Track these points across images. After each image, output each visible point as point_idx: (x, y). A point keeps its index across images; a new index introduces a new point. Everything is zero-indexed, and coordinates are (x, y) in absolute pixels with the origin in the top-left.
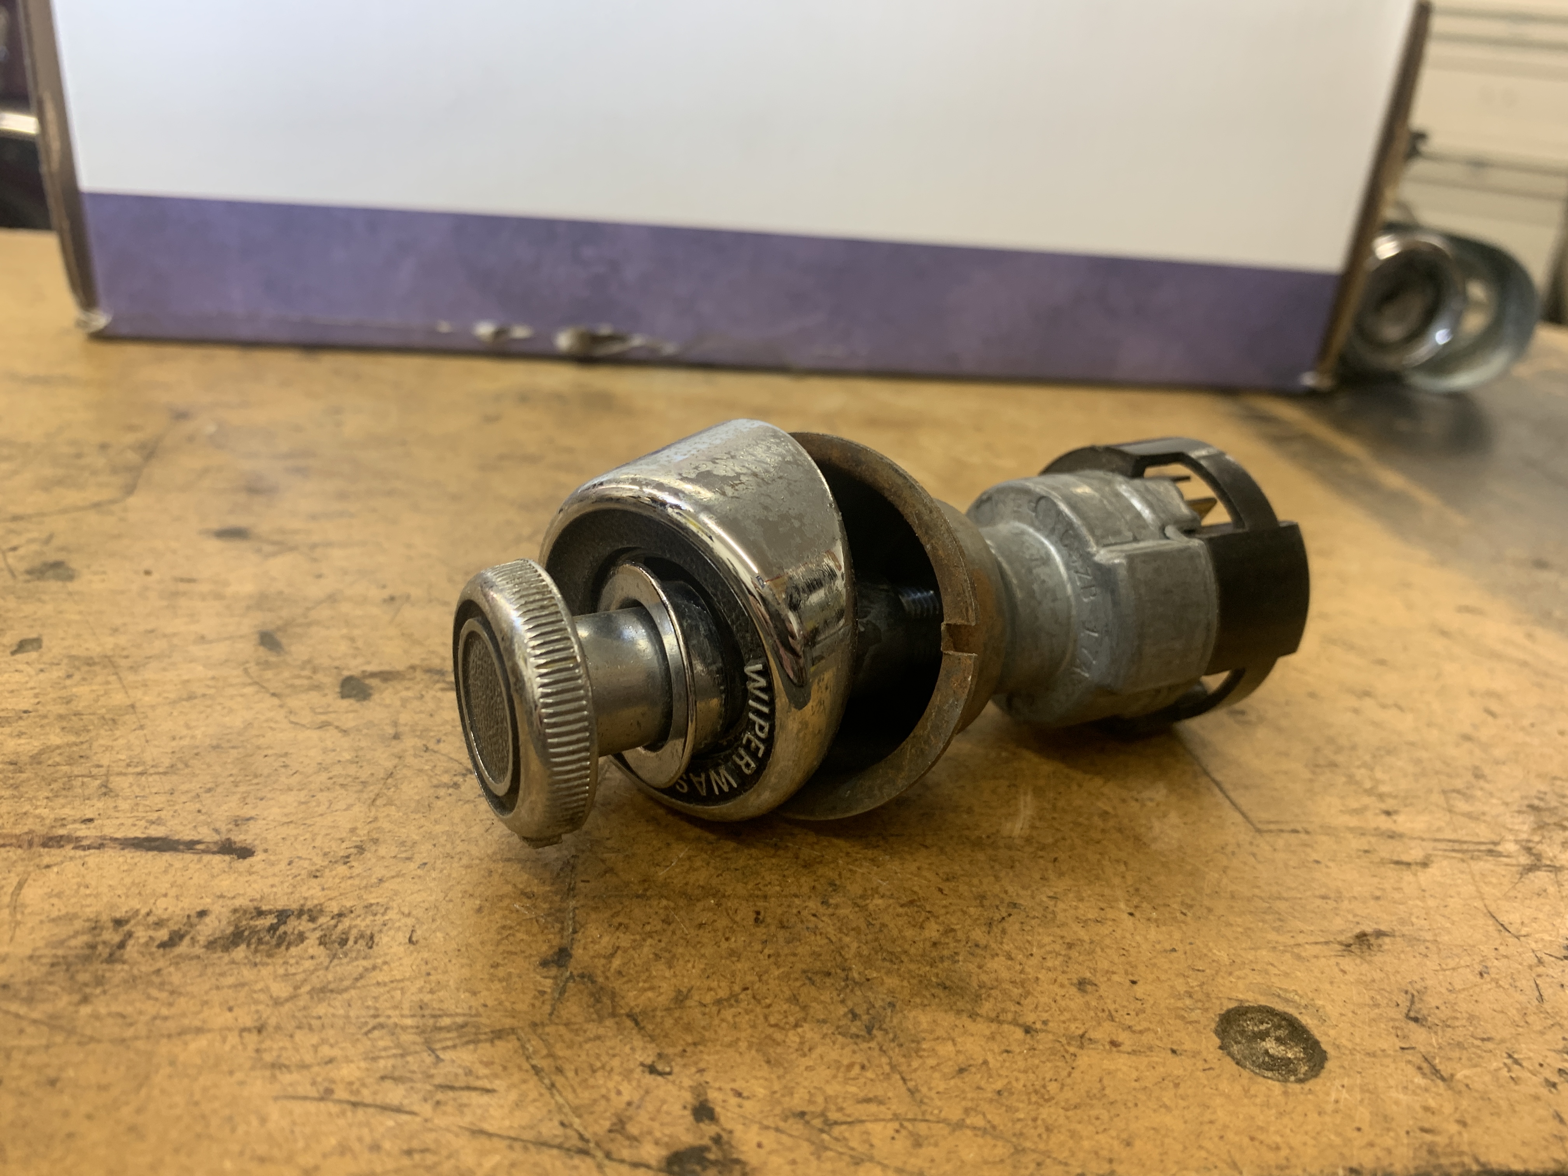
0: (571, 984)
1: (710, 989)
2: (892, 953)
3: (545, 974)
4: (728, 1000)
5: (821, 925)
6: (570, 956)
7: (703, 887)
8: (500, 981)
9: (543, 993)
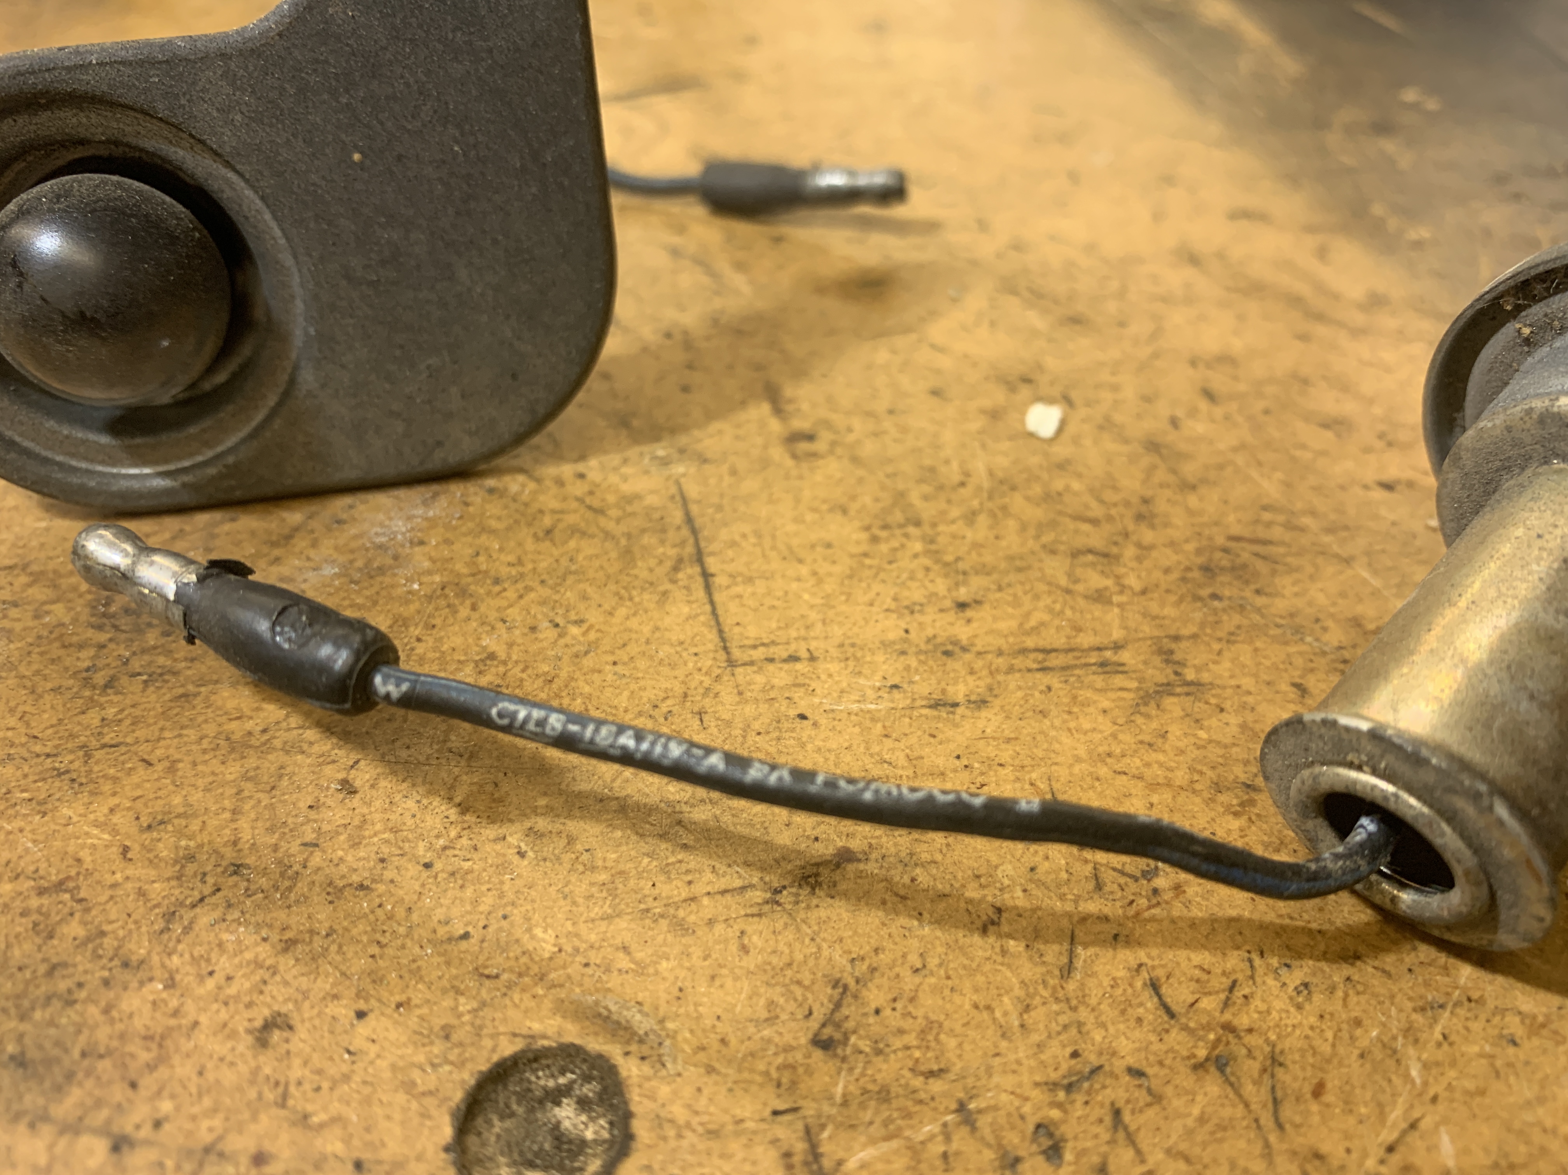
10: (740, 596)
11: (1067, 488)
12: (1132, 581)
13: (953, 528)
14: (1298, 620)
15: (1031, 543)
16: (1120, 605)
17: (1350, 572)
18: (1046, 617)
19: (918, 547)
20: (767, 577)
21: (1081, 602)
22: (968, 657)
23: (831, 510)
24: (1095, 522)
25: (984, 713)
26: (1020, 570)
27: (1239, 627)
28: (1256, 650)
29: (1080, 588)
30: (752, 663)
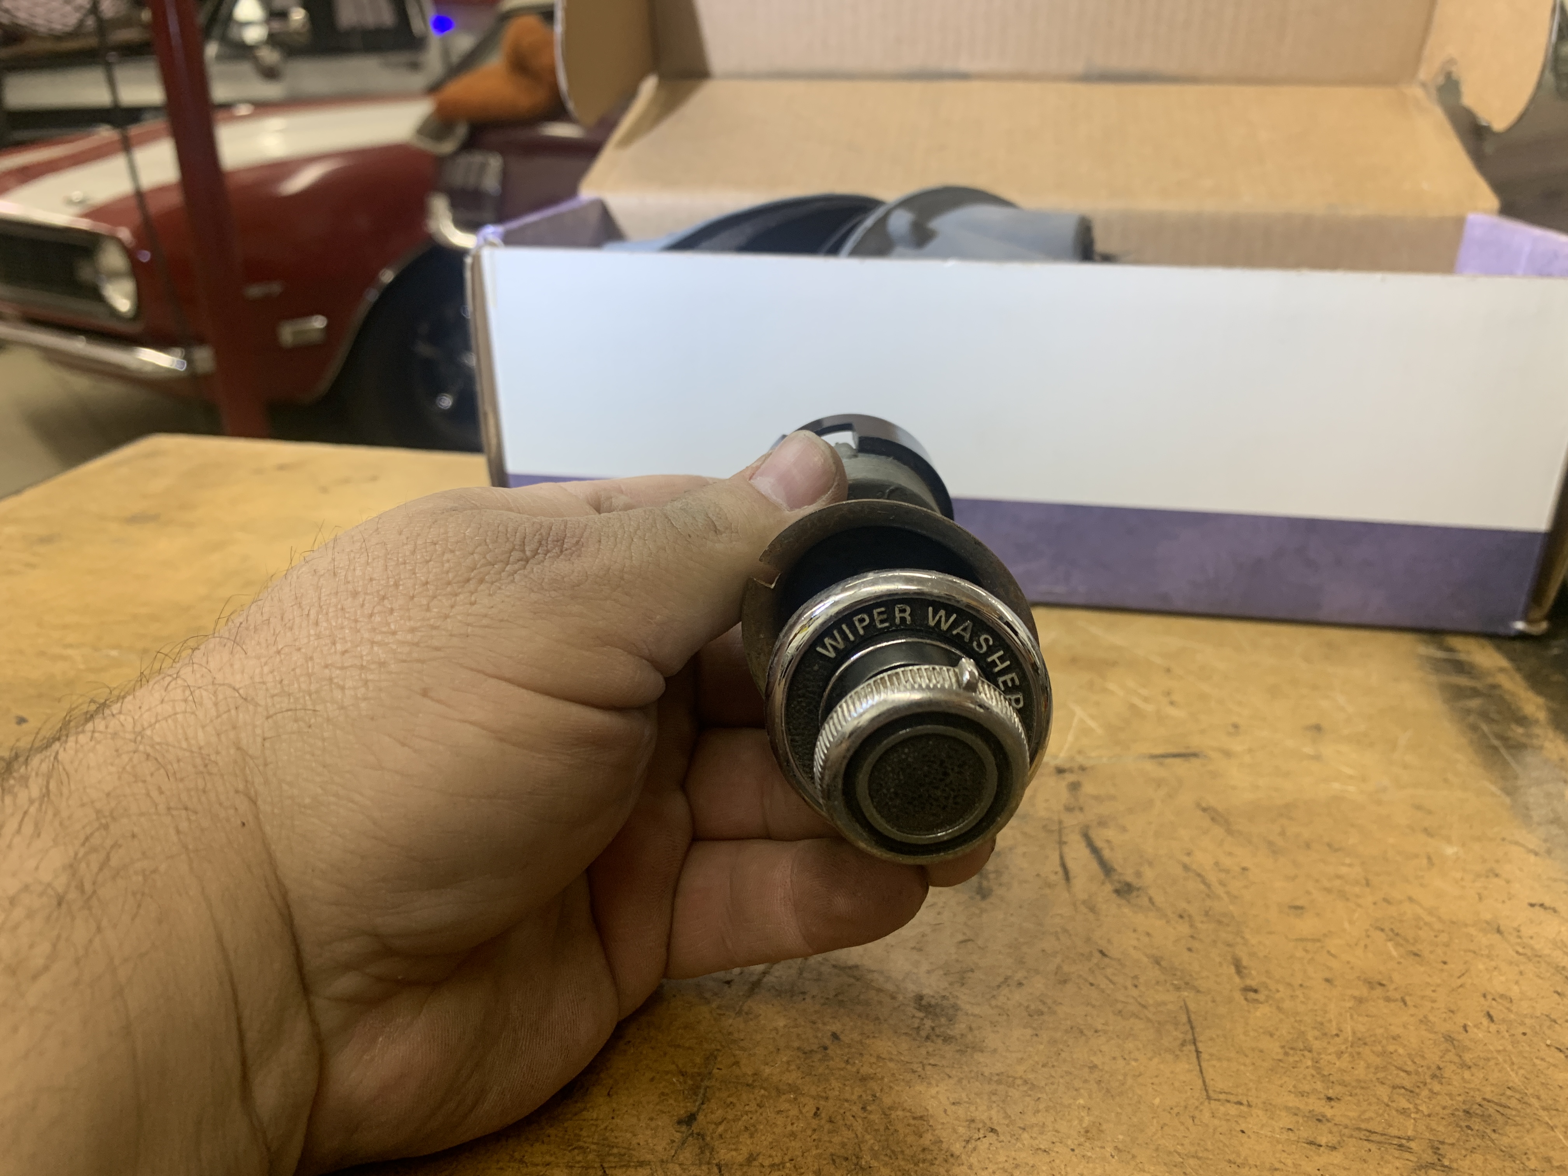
0: (690, 1139)
1: (770, 1156)
2: (893, 1152)
3: (678, 1129)
4: (779, 1165)
5: (855, 1124)
6: (695, 1119)
7: (790, 1085)
8: (652, 1129)
9: (673, 1141)
10: (1214, 1066)
11: (1396, 1051)
12: (1423, 1108)
13: (1329, 1057)
14: (1514, 1151)
15: (1371, 1076)
16: (1414, 1119)
17: (1552, 1133)
18: (1373, 1115)
19: (1309, 1063)
20: (1229, 1060)
21: (1394, 1112)
22: (1329, 1124)
23: (1264, 1033)
24: (1408, 1073)
25: (1334, 1153)
26: (1362, 1088)
27: (1479, 1146)
28: (1486, 1159)
29: (1394, 1105)
30: (1219, 1100)
